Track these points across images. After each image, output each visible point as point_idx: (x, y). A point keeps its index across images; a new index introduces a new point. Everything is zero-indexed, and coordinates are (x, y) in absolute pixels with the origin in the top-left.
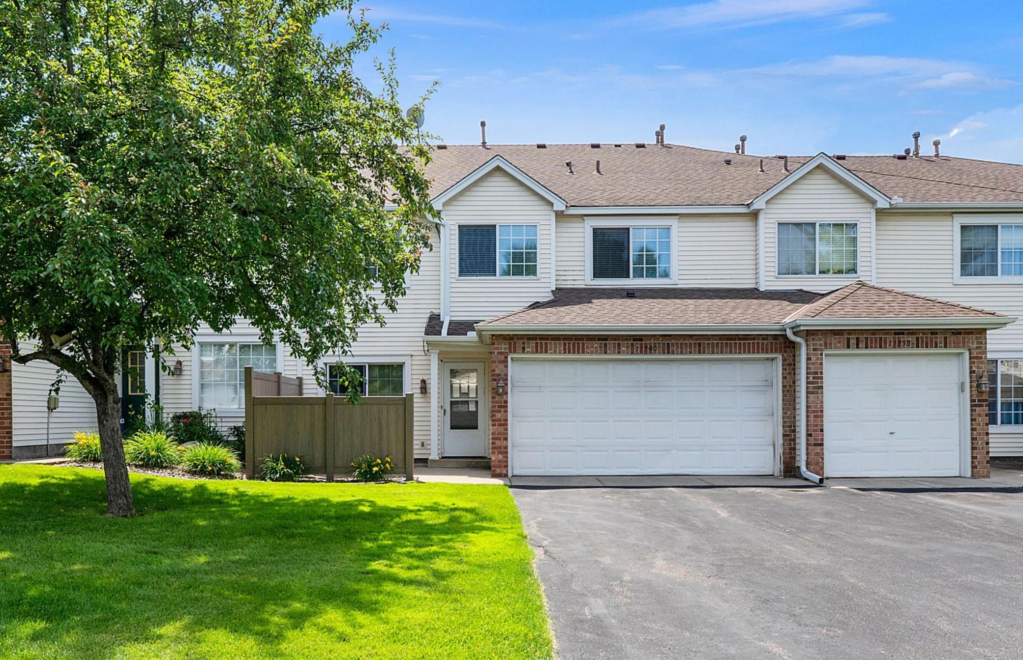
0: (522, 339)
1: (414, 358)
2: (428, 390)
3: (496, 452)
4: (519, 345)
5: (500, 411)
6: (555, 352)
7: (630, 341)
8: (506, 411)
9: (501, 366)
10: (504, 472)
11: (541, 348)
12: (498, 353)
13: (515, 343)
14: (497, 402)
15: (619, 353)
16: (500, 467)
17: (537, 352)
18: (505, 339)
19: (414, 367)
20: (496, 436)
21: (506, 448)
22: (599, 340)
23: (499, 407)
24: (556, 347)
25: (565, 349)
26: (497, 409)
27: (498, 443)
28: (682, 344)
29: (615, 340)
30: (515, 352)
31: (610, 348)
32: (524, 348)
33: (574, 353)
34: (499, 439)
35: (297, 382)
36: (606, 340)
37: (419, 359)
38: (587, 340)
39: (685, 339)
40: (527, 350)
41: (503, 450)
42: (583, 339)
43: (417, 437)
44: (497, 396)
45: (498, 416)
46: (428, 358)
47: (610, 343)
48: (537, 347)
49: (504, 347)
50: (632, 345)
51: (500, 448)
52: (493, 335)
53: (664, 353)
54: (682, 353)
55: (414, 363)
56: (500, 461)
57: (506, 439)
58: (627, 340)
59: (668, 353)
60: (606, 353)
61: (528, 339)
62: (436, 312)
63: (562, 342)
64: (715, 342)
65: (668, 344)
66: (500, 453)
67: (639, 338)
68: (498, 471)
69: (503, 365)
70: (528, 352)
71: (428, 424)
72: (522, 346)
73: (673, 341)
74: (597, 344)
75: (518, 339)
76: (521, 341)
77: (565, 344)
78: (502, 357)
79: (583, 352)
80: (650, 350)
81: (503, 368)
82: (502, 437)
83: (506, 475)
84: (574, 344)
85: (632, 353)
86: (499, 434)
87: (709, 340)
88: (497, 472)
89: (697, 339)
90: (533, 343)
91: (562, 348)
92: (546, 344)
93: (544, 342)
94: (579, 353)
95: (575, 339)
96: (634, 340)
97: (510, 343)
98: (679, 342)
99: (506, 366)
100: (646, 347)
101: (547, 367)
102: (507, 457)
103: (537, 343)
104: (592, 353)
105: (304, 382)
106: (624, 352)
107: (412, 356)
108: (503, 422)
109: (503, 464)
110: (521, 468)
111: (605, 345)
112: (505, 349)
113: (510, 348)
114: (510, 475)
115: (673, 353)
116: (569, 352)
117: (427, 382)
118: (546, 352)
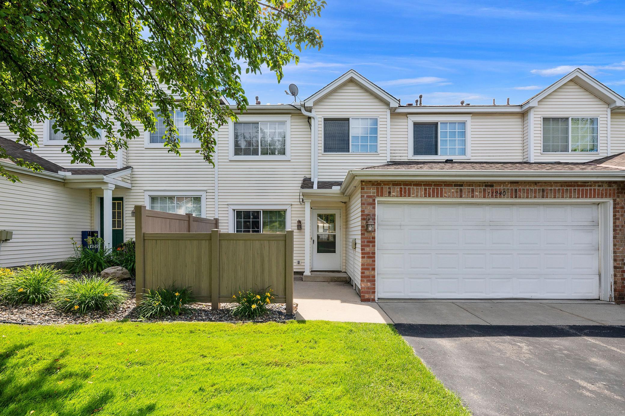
0: (388, 185)
1: (293, 206)
2: (303, 228)
3: (365, 280)
4: (386, 189)
5: (368, 246)
6: (417, 196)
7: (483, 187)
8: (374, 246)
9: (370, 208)
10: (372, 297)
11: (405, 192)
12: (368, 197)
13: (382, 188)
14: (366, 238)
15: (473, 197)
16: (368, 293)
17: (401, 196)
18: (373, 185)
19: (293, 212)
20: (365, 267)
21: (374, 277)
22: (455, 185)
23: (368, 242)
24: (417, 192)
25: (425, 194)
26: (366, 243)
27: (367, 273)
28: (528, 190)
29: (469, 186)
30: (382, 196)
31: (465, 193)
32: (390, 193)
33: (433, 197)
34: (368, 269)
35: (214, 222)
36: (462, 186)
37: (297, 207)
38: (445, 185)
39: (530, 186)
40: (392, 194)
41: (371, 278)
42: (441, 185)
43: (296, 258)
44: (366, 233)
45: (367, 249)
46: (303, 206)
47: (465, 189)
48: (401, 191)
49: (372, 191)
50: (484, 190)
51: (368, 277)
52: (362, 181)
53: (512, 197)
54: (527, 197)
55: (293, 209)
56: (368, 288)
57: (374, 269)
58: (480, 186)
59: (516, 197)
60: (461, 197)
61: (394, 185)
62: (308, 176)
63: (423, 187)
64: (557, 188)
65: (516, 190)
66: (368, 281)
67: (490, 184)
68: (367, 296)
69: (372, 206)
70: (393, 196)
71: (303, 249)
72: (388, 190)
73: (520, 188)
74: (454, 189)
75: (385, 185)
76: (388, 187)
77: (425, 190)
78: (371, 200)
79: (441, 196)
80: (500, 194)
81: (371, 209)
82: (371, 268)
83: (373, 300)
84: (433, 189)
85: (484, 197)
86: (368, 265)
87: (551, 186)
88: (366, 298)
89: (541, 186)
90: (398, 189)
91: (423, 193)
92: (409, 189)
93: (407, 187)
94: (437, 197)
95: (435, 185)
96: (486, 186)
97: (377, 189)
98: (525, 188)
99: (374, 208)
100: (496, 192)
101: (406, 208)
102: (374, 285)
103: (401, 188)
104: (449, 197)
105: (220, 221)
106: (477, 197)
107: (292, 205)
108: (371, 255)
109: (371, 291)
110: (384, 292)
111: (461, 190)
112: (374, 193)
113: (378, 192)
114: (376, 299)
115: (520, 197)
116: (429, 196)
117: (302, 222)
118: (409, 196)
